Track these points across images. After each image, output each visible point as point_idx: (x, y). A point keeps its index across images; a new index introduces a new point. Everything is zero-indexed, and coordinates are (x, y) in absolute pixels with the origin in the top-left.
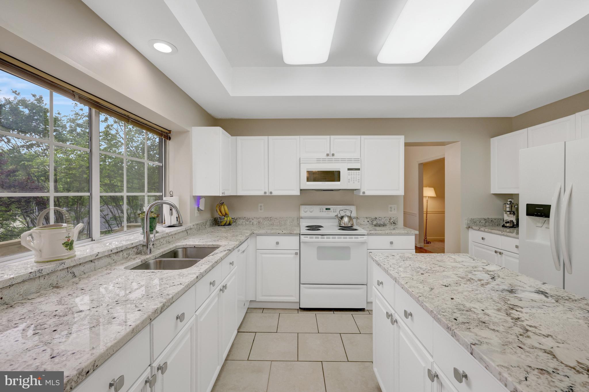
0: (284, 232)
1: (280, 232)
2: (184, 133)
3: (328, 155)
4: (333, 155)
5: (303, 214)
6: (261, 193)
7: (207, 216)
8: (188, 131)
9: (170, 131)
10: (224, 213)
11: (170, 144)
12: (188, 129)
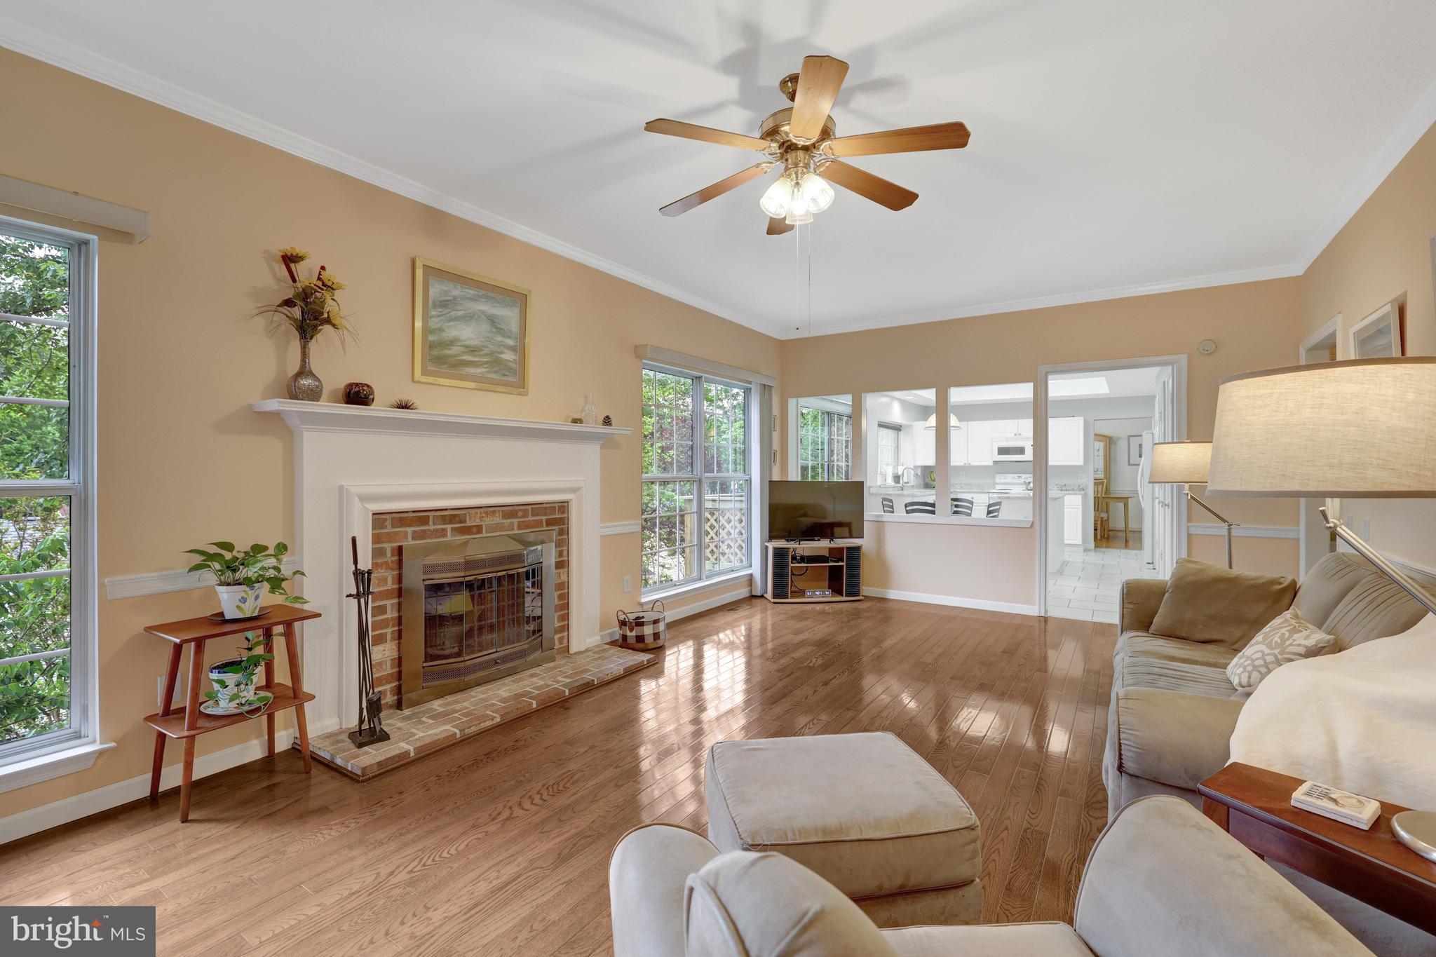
0: (978, 490)
1: (975, 491)
2: (910, 427)
3: (1015, 435)
4: (1020, 434)
5: (998, 480)
6: (962, 464)
7: (921, 481)
8: (912, 426)
9: (901, 426)
10: (933, 478)
11: (901, 434)
12: (911, 424)
